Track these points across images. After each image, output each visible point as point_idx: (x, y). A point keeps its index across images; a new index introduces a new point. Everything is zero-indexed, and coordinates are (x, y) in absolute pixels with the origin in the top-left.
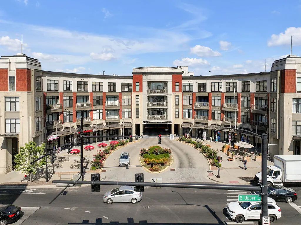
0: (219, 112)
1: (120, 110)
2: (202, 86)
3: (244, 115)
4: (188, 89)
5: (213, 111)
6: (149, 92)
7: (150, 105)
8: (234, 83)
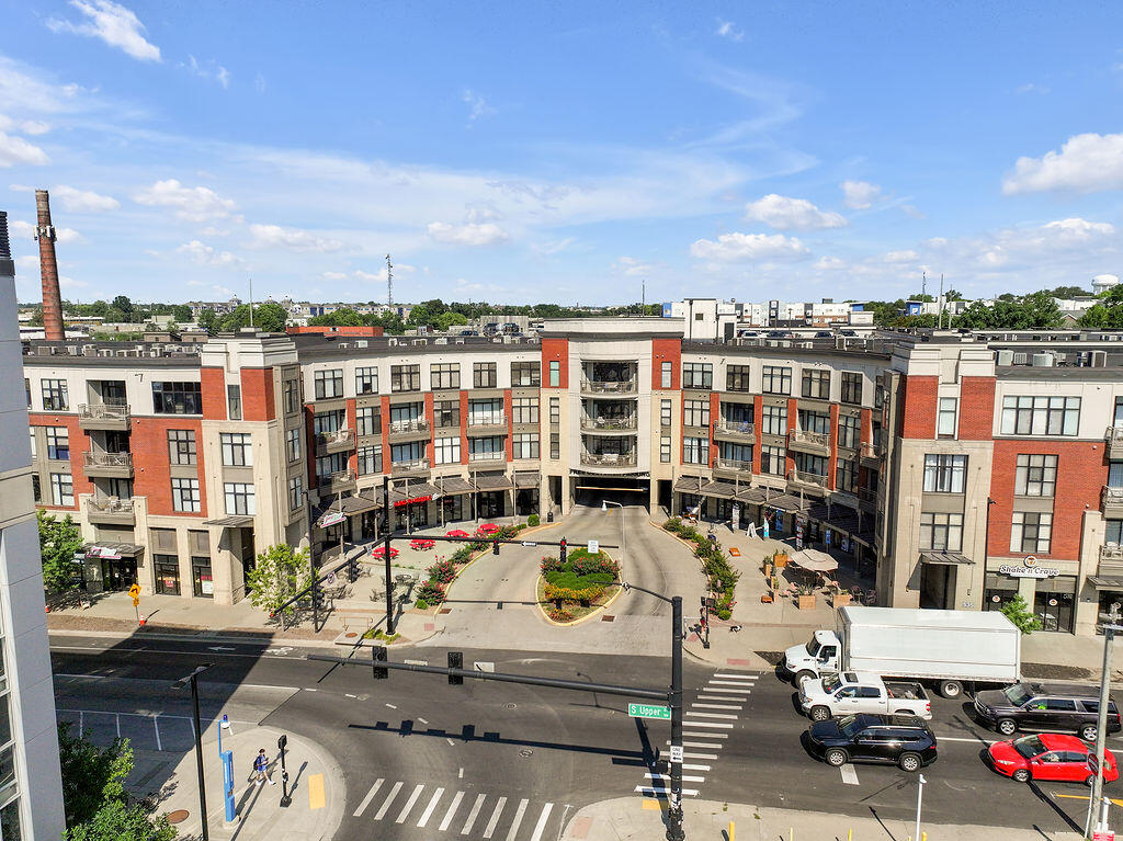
0: (782, 453)
1: (506, 436)
2: (738, 376)
3: (843, 470)
4: (698, 380)
5: (765, 450)
6: (589, 389)
7: (590, 424)
8: (822, 372)
